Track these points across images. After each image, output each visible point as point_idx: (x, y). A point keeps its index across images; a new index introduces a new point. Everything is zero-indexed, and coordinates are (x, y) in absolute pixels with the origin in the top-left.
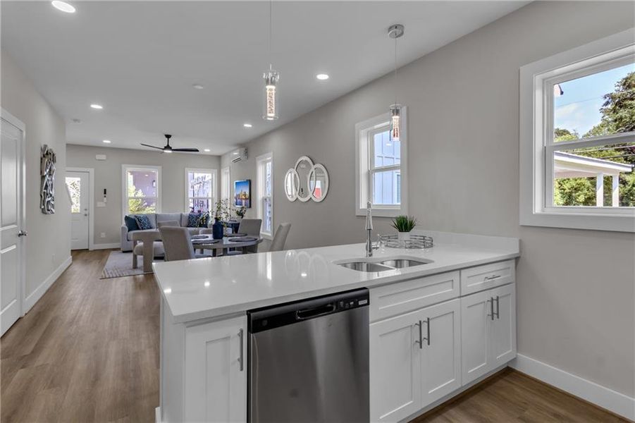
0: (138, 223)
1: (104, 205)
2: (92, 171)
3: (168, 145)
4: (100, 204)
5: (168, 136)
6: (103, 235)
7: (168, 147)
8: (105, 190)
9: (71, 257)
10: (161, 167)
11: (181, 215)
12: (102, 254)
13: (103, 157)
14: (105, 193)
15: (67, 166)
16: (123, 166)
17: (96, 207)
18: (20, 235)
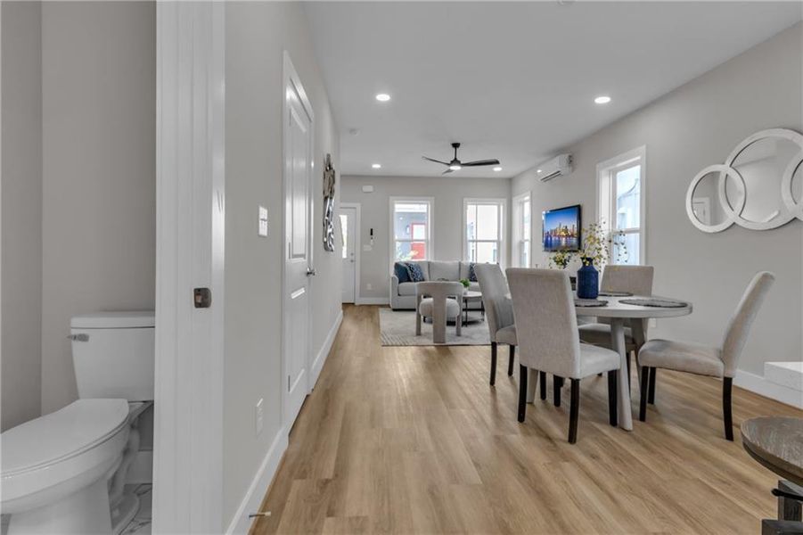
0: (409, 272)
1: (371, 249)
2: (358, 206)
3: (456, 158)
4: (368, 248)
5: (456, 146)
6: (369, 287)
7: (455, 162)
8: (372, 230)
9: (342, 312)
10: (433, 198)
11: (460, 264)
12: (371, 310)
13: (369, 188)
14: (372, 234)
15: (341, 201)
16: (391, 198)
17: (362, 253)
18: (308, 273)
